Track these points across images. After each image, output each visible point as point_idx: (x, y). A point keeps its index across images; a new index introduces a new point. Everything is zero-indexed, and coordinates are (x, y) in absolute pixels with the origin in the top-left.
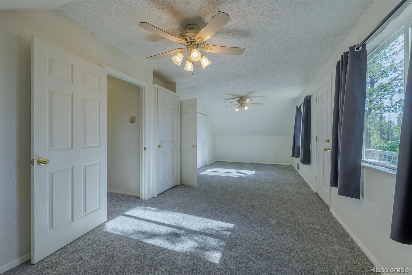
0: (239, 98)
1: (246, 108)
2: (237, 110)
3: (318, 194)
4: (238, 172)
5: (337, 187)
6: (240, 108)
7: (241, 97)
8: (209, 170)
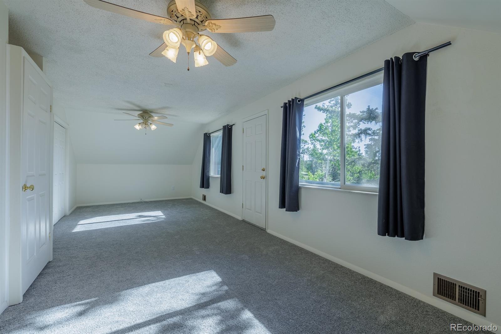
0: (142, 112)
1: (153, 127)
2: (138, 127)
3: (247, 219)
4: (140, 216)
5: (285, 208)
6: (144, 126)
7: (146, 111)
8: (82, 222)
